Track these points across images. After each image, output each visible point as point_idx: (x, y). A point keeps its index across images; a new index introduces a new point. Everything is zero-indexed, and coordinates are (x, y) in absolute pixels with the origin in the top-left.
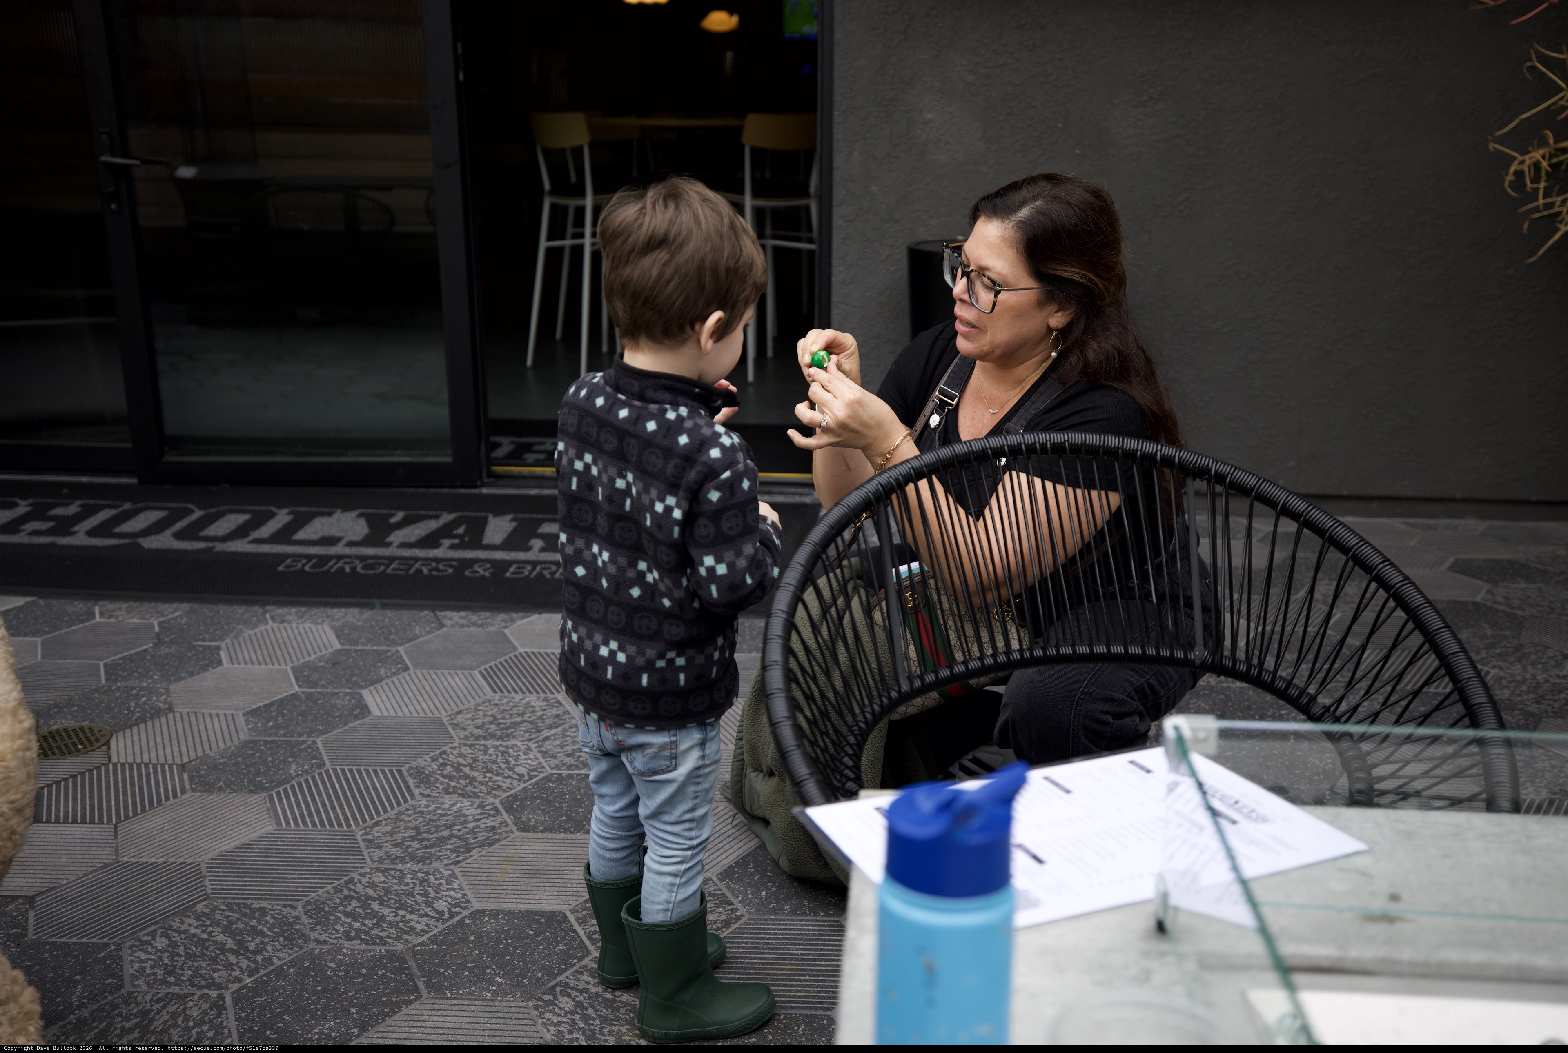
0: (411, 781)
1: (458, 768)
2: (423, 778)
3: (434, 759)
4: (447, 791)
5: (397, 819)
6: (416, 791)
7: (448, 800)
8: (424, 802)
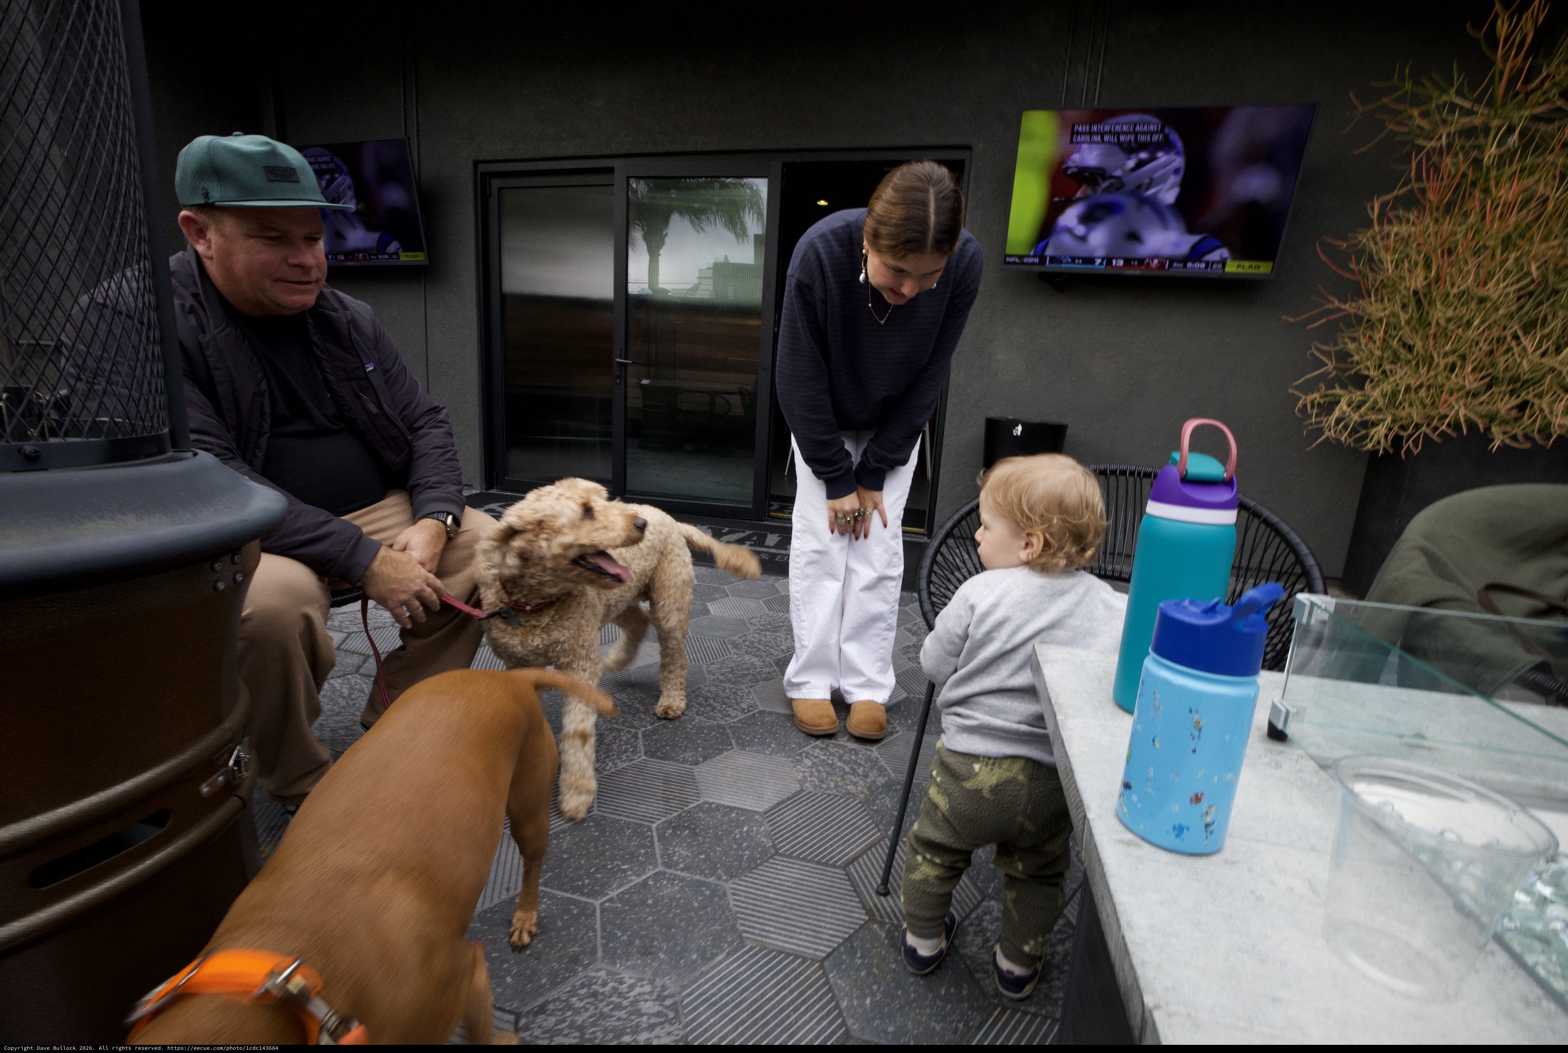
0: (729, 646)
1: (752, 643)
2: (736, 646)
3: (740, 638)
4: (746, 652)
5: (723, 662)
6: (732, 651)
7: (747, 657)
8: (735, 656)
